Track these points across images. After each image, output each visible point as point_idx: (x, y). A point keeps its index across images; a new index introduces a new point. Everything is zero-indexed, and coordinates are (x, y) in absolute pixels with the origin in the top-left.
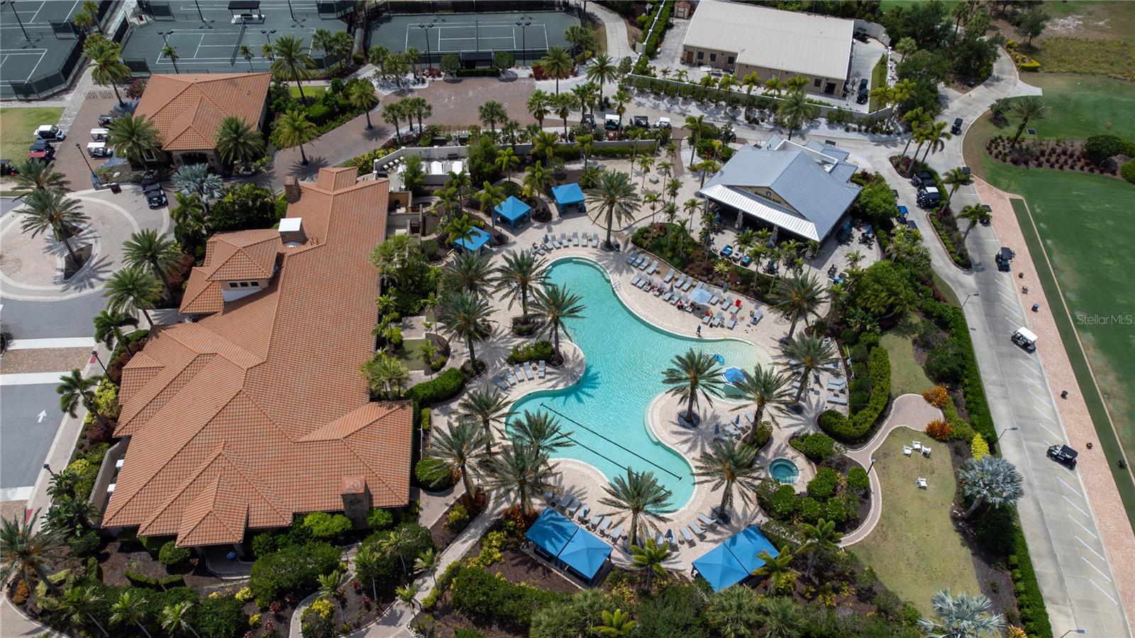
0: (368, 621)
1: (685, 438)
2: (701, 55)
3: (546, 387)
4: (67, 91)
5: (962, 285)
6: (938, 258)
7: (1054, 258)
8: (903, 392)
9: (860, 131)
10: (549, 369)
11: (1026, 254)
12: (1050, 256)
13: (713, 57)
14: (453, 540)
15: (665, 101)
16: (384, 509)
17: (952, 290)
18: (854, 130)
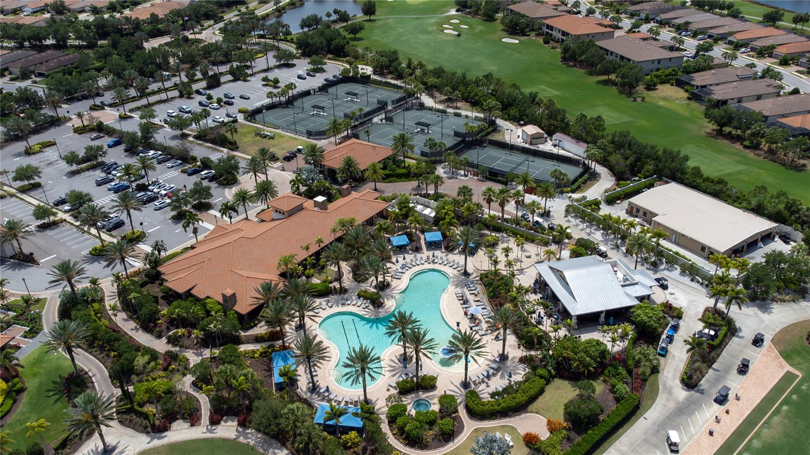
0: (192, 348)
1: (393, 364)
2: (638, 210)
3: (361, 313)
4: (325, 139)
5: (670, 392)
6: (672, 372)
7: (775, 418)
8: (537, 413)
9: (702, 284)
10: (371, 307)
11: (752, 404)
12: (774, 414)
13: (645, 214)
14: (252, 343)
15: (585, 225)
16: (236, 312)
17: (658, 390)
18: (698, 282)
